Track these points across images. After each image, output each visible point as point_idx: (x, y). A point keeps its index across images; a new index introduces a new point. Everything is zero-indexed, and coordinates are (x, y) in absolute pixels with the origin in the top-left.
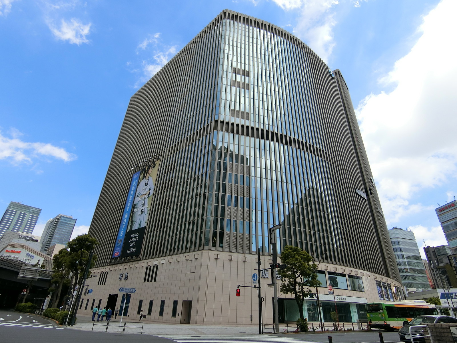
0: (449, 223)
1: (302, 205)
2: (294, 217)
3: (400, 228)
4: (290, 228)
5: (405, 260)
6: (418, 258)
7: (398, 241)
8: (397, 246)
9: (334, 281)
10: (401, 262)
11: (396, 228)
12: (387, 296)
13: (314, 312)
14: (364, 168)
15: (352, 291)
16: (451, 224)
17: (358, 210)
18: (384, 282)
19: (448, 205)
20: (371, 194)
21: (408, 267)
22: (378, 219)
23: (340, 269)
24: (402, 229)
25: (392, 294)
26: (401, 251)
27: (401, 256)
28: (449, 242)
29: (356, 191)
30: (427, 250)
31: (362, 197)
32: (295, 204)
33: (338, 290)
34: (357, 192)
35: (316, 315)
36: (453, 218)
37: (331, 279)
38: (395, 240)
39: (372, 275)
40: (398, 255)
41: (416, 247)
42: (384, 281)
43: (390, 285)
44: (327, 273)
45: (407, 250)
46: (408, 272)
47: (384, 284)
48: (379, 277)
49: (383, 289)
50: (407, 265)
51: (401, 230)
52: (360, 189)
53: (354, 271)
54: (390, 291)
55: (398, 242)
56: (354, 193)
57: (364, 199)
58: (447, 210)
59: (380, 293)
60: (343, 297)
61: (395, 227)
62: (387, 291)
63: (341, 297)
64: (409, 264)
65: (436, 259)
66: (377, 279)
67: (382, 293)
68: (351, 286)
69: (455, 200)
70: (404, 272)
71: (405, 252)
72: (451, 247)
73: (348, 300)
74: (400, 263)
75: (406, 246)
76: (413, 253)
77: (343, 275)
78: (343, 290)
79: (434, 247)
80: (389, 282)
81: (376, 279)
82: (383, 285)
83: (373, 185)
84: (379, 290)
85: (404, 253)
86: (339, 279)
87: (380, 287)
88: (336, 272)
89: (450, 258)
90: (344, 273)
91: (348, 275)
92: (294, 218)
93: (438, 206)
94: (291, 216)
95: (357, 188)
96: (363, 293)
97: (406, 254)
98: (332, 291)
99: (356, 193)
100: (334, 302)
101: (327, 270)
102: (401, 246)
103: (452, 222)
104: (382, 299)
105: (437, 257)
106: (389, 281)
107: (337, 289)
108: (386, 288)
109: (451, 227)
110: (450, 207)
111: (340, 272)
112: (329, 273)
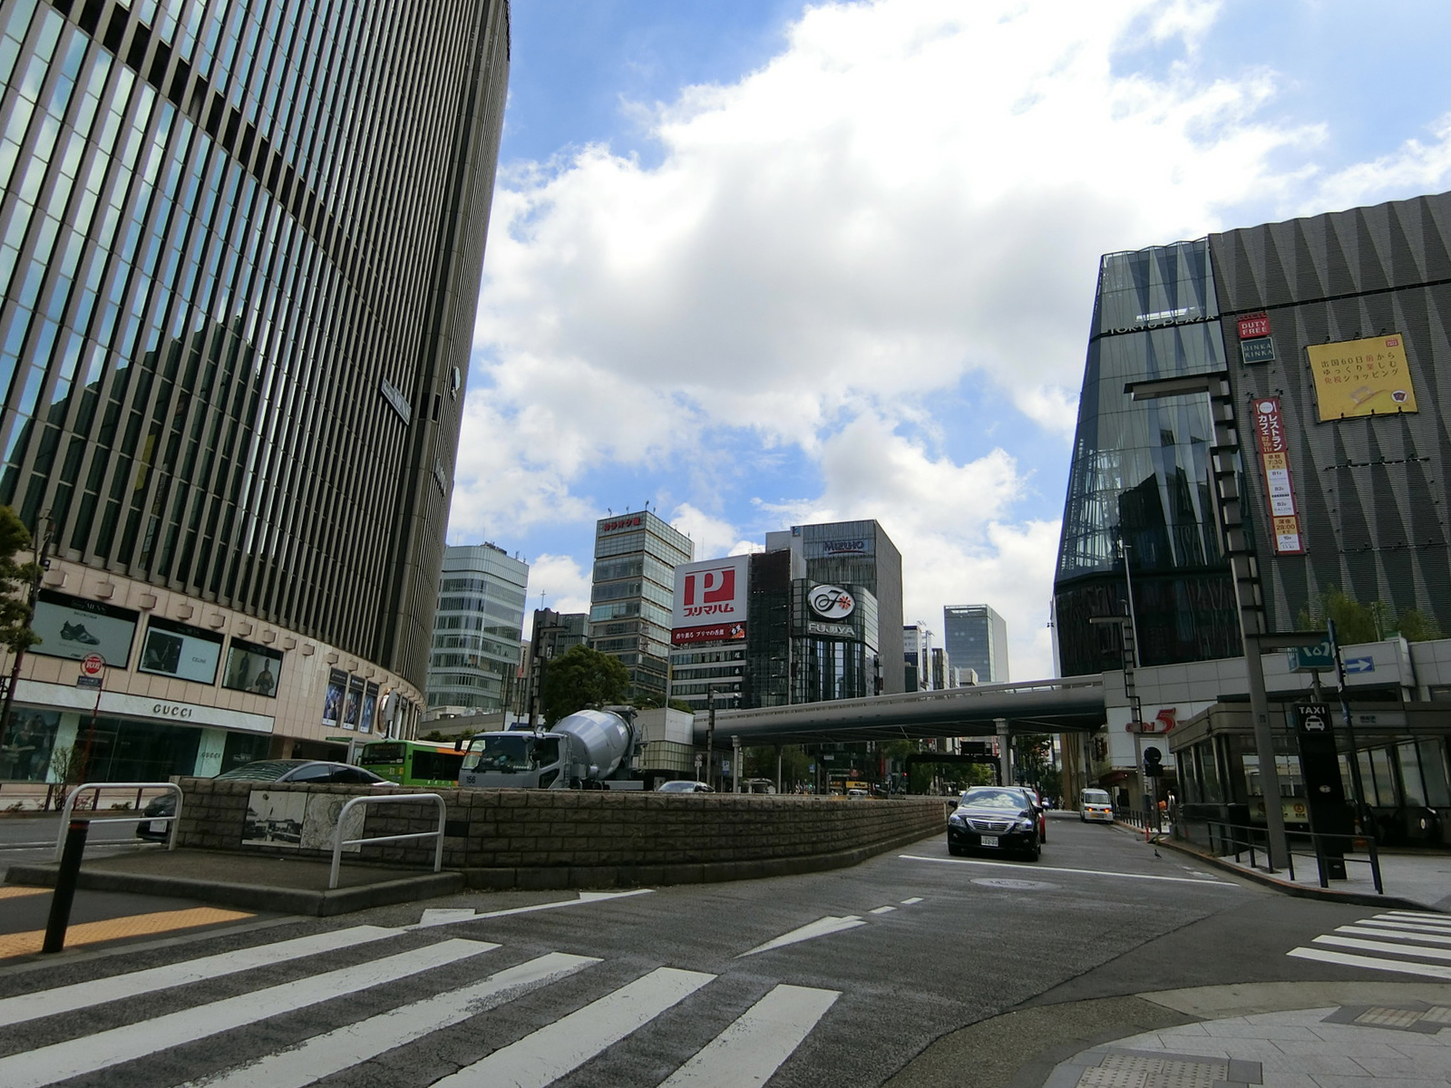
0: (613, 562)
1: (172, 372)
2: (120, 408)
3: (501, 547)
4: (84, 443)
5: (482, 634)
6: (514, 634)
7: (483, 581)
8: (475, 595)
9: (167, 651)
10: (468, 637)
11: (491, 547)
12: (352, 716)
13: (33, 748)
14: (448, 331)
15: (229, 691)
16: (615, 566)
17: (363, 446)
18: (359, 675)
19: (628, 518)
20: (435, 417)
21: (480, 653)
22: (424, 494)
23: (204, 614)
24: (505, 553)
25: (373, 714)
26: (480, 609)
27: (474, 624)
28: (594, 608)
29: (384, 385)
30: (542, 617)
31: (396, 413)
32: (140, 358)
33: (173, 681)
34: (386, 389)
35: (35, 759)
36: (625, 551)
37: (154, 643)
38: (478, 577)
39: (323, 650)
40: (467, 620)
41: (520, 606)
42: (361, 673)
43: (377, 686)
44: (143, 621)
45: (496, 610)
46: (476, 666)
47: (356, 682)
48: (346, 661)
49: (348, 696)
50: (481, 648)
51: (502, 555)
52: (399, 385)
53: (259, 631)
54: (372, 704)
55: (482, 584)
56: (372, 389)
57: (400, 419)
58: (621, 531)
59: (332, 706)
60: (182, 706)
61: (489, 542)
62: (358, 702)
63: (172, 705)
64: (486, 647)
65: (552, 642)
66: (340, 667)
67: (341, 706)
68: (231, 676)
69: (646, 511)
70: (466, 665)
71: (488, 613)
72: (594, 620)
73: (198, 716)
74: (465, 639)
75: (498, 598)
76: (509, 620)
77: (213, 636)
78: (190, 684)
79: (561, 613)
80: (375, 680)
81: (333, 665)
82: (351, 684)
83: (453, 391)
84: (332, 697)
85: (484, 616)
86: (190, 646)
87: (341, 689)
88: (187, 622)
89: (542, 635)
90: (219, 631)
91: (233, 639)
92: (114, 412)
93: (606, 516)
94: (106, 398)
95: (388, 378)
96: (270, 700)
97: (488, 619)
98: (98, 675)
99: (380, 394)
100: (92, 714)
101: (150, 609)
102: (485, 597)
103: (619, 561)
104: (333, 723)
105: (555, 639)
106: (379, 674)
107: (167, 680)
108: (358, 695)
109: (612, 572)
110: (629, 523)
111: (205, 625)
112: (154, 621)
